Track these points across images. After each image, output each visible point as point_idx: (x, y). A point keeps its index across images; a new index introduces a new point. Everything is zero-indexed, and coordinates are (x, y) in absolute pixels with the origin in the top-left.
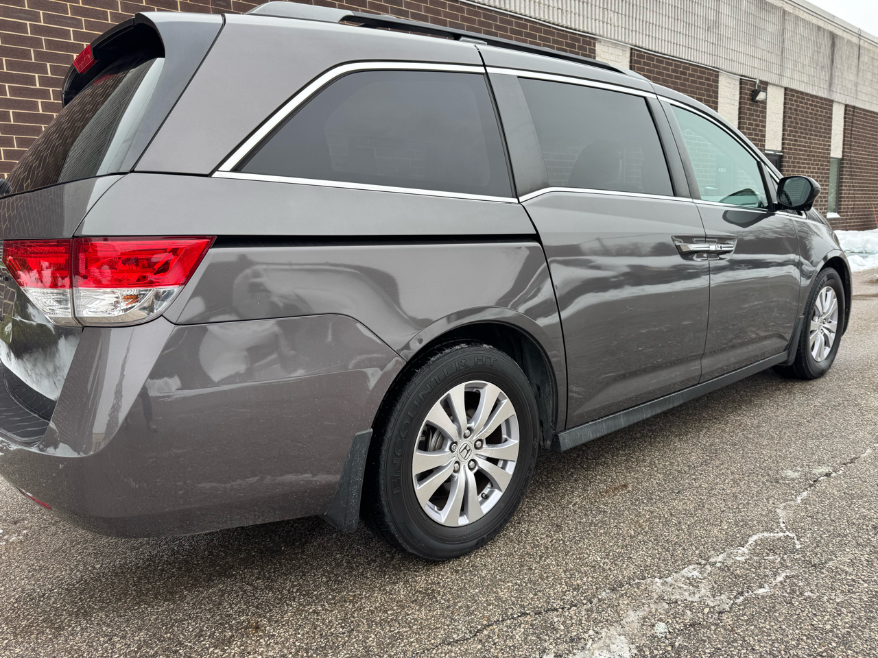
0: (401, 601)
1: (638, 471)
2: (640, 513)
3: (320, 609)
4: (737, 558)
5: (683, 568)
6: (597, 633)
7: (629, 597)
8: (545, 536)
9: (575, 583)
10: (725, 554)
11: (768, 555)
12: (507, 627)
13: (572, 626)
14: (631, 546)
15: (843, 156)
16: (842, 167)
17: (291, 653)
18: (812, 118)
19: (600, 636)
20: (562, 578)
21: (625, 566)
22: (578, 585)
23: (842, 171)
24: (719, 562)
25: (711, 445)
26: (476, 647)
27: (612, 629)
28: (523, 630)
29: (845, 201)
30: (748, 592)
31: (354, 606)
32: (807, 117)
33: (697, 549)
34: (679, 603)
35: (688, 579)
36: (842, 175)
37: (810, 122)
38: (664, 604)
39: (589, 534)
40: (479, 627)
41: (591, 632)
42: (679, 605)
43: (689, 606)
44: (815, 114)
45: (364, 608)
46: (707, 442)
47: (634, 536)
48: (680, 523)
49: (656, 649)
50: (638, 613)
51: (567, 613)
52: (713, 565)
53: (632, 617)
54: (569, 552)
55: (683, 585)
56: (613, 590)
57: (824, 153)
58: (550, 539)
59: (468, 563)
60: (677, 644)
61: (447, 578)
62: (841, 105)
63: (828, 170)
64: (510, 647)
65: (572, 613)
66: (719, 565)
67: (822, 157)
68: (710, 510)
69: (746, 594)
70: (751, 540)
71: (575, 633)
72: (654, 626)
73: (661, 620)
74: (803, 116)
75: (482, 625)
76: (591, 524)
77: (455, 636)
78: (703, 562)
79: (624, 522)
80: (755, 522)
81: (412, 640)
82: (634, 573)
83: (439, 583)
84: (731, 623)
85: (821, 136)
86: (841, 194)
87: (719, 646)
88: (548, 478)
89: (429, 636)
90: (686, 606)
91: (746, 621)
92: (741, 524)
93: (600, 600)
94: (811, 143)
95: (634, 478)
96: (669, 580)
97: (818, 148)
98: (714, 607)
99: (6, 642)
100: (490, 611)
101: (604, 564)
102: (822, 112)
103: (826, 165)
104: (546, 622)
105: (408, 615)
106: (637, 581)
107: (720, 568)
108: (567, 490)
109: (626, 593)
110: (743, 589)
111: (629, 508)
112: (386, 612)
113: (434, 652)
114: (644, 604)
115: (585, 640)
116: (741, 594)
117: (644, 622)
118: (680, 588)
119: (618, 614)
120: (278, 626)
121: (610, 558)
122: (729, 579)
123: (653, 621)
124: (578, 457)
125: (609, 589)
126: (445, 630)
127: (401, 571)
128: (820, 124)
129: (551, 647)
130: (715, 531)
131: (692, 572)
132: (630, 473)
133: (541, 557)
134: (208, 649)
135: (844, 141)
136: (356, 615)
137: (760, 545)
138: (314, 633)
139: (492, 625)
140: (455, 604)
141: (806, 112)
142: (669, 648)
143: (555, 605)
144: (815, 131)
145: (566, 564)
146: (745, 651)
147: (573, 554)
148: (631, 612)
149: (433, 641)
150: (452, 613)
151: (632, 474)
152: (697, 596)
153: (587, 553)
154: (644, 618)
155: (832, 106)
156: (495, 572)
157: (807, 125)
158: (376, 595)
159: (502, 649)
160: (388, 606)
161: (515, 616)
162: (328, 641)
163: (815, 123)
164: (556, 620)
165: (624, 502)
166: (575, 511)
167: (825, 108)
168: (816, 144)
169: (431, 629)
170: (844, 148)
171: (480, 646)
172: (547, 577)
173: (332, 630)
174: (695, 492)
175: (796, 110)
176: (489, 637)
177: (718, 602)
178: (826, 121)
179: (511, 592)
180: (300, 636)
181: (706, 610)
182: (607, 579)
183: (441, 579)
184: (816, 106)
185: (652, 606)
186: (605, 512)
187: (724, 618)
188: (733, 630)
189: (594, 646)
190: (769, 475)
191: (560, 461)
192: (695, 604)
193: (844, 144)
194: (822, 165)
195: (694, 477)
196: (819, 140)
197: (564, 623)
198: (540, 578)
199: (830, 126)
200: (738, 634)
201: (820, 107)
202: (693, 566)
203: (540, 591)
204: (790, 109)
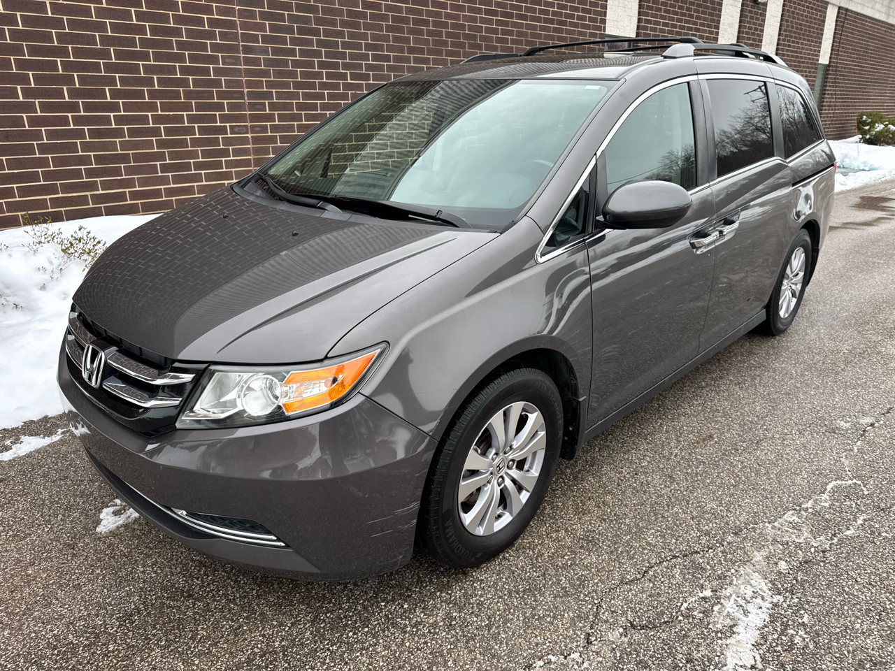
0: (571, 547)
1: (716, 421)
2: (732, 463)
3: (507, 555)
4: (822, 504)
5: (784, 514)
6: (736, 571)
7: (750, 540)
8: (663, 486)
9: (704, 529)
10: (812, 500)
11: (845, 501)
12: (666, 568)
13: (715, 566)
14: (736, 494)
15: (830, 62)
16: (828, 74)
17: (505, 595)
18: (807, 21)
19: (740, 574)
20: (692, 525)
21: (738, 513)
22: (707, 530)
23: (827, 78)
24: (811, 508)
25: (769, 394)
26: (649, 586)
27: (746, 567)
28: (679, 571)
29: (825, 110)
30: (839, 534)
31: (534, 552)
32: (803, 20)
33: (790, 496)
34: (790, 544)
35: (791, 523)
36: (826, 82)
37: (805, 26)
38: (779, 545)
39: (698, 484)
40: (644, 569)
41: (733, 571)
42: (791, 546)
43: (798, 546)
44: (811, 18)
45: (543, 554)
46: (764, 391)
47: (736, 486)
48: (768, 472)
49: (785, 583)
50: (761, 553)
51: (708, 555)
52: (806, 510)
53: (758, 557)
54: (689, 501)
55: (789, 529)
56: (736, 534)
57: (813, 59)
58: (669, 490)
59: (610, 512)
60: (799, 578)
61: (599, 526)
62: (835, 7)
63: (815, 77)
64: (675, 585)
65: (712, 554)
66: (810, 510)
67: (811, 64)
68: (788, 460)
69: (839, 536)
70: (829, 487)
71: (720, 572)
72: (777, 564)
73: (780, 559)
74: (798, 19)
75: (646, 567)
76: (697, 474)
77: (628, 577)
78: (798, 508)
79: (723, 472)
80: (828, 471)
81: (596, 581)
82: (748, 519)
83: (594, 531)
84: (834, 560)
85: (812, 41)
86: (823, 102)
87: (831, 579)
88: (643, 429)
89: (608, 578)
90: (796, 547)
91: (845, 558)
92: (817, 472)
93: (729, 543)
94: (803, 49)
95: (716, 429)
96: (776, 524)
97: (809, 54)
98: (817, 547)
99: (254, 591)
100: (647, 554)
101: (721, 511)
102: (817, 15)
103: (814, 72)
104: (694, 563)
105: (583, 559)
106: (752, 526)
107: (812, 513)
108: (663, 442)
109: (747, 536)
110: (835, 531)
111: (722, 458)
112: (563, 557)
113: (618, 590)
114: (763, 546)
115: (729, 577)
116: (835, 535)
117: (769, 560)
118: (787, 531)
119: (747, 555)
120: (481, 572)
121: (724, 505)
122: (821, 523)
123: (775, 559)
124: (659, 407)
125: (733, 533)
126: (618, 571)
127: (557, 520)
128: (813, 28)
129: (706, 584)
130: (798, 480)
131: (790, 516)
132: (711, 424)
133: (668, 506)
134: (435, 593)
135: (833, 46)
136: (540, 561)
137: (837, 492)
138: (514, 577)
139: (653, 567)
140: (616, 549)
141: (802, 15)
142: (795, 582)
143: (696, 549)
144: (808, 36)
145: (691, 512)
146: (851, 583)
147: (693, 503)
148: (756, 553)
149: (613, 582)
150: (617, 557)
151: (713, 425)
152: (803, 538)
153: (703, 502)
154: (767, 558)
155: (826, 8)
156: (636, 521)
157: (801, 29)
158: (546, 542)
159: (669, 587)
160: (562, 551)
161: (669, 559)
162: (530, 584)
163: (809, 27)
164: (701, 561)
165: (716, 453)
166: (679, 462)
167: (820, 11)
168: (807, 49)
169: (606, 571)
170: (831, 54)
171: (651, 585)
172: (680, 524)
173: (528, 574)
174: (770, 442)
175: (793, 12)
176: (655, 577)
177: (819, 543)
178: (819, 25)
179: (656, 538)
180: (504, 580)
181: (813, 550)
182: (728, 525)
183: (594, 527)
184: (812, 8)
185: (771, 547)
186: (703, 462)
187: (828, 556)
188: (837, 566)
189: (739, 582)
190: (825, 425)
191: (645, 412)
192: (802, 545)
193: (832, 50)
194: (810, 72)
195: (765, 427)
196: (810, 45)
197: (708, 563)
198: (675, 525)
199: (823, 30)
200: (843, 570)
201: (816, 10)
202: (790, 512)
203: (679, 537)
204: (788, 11)
